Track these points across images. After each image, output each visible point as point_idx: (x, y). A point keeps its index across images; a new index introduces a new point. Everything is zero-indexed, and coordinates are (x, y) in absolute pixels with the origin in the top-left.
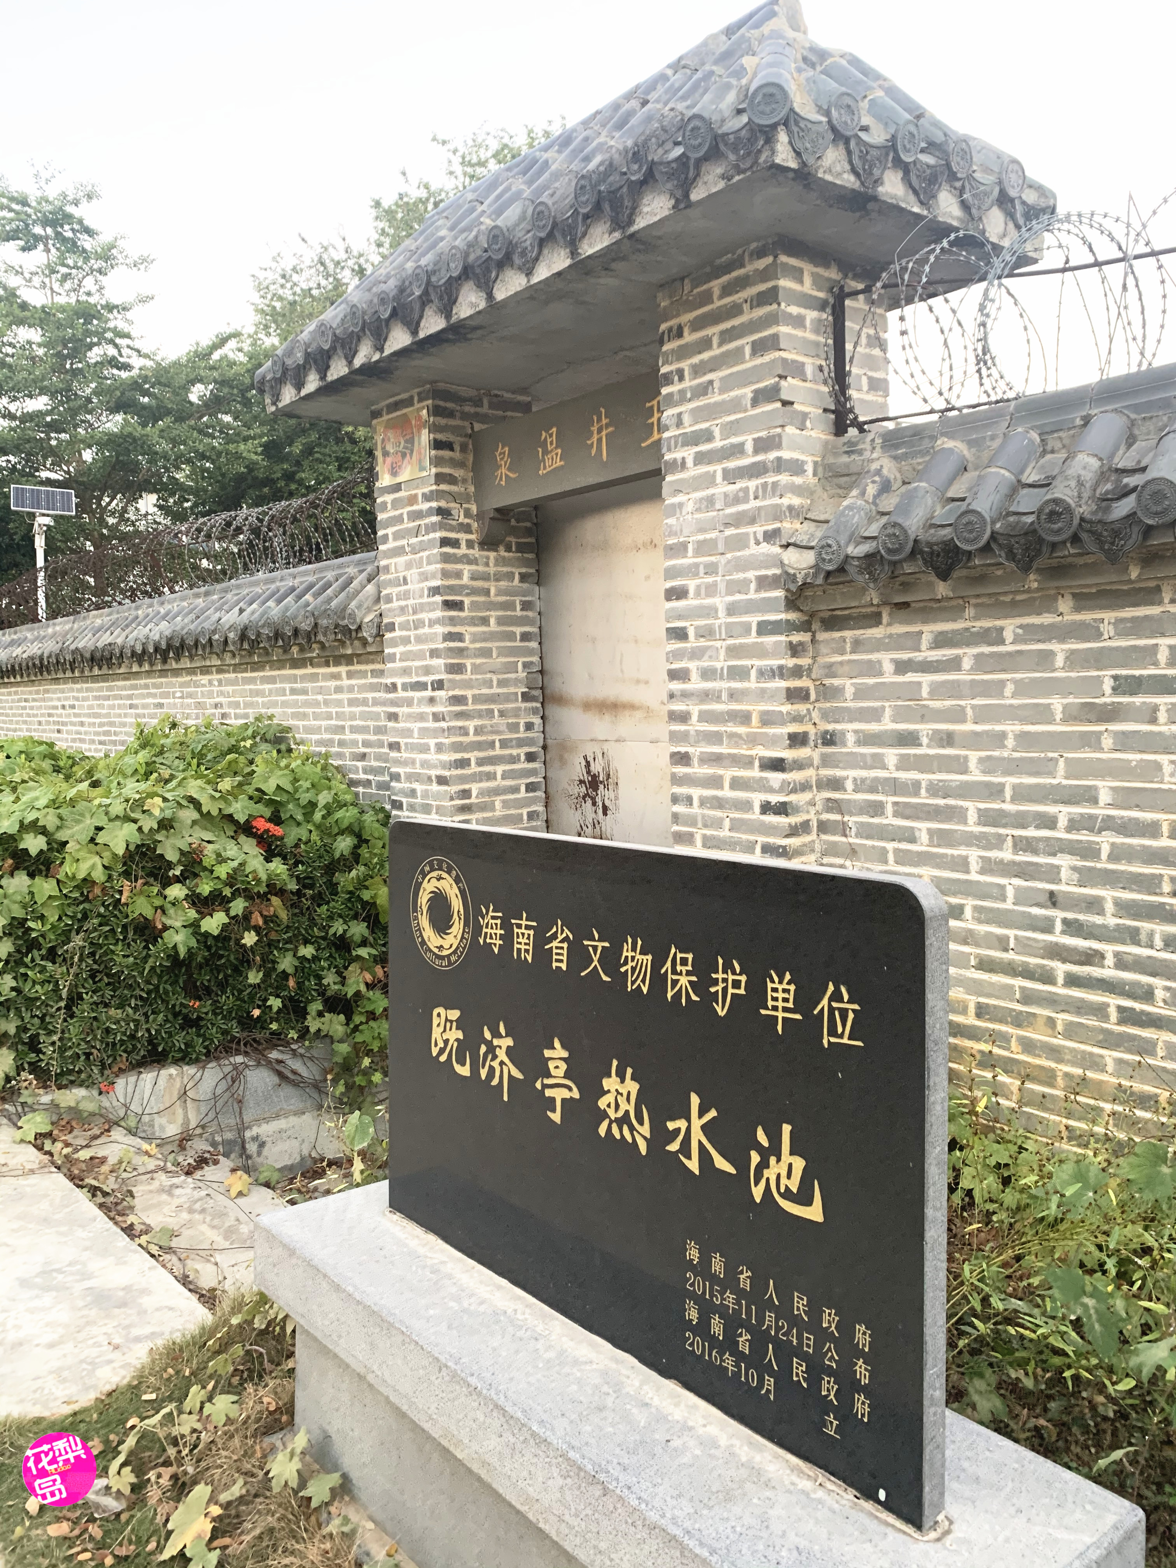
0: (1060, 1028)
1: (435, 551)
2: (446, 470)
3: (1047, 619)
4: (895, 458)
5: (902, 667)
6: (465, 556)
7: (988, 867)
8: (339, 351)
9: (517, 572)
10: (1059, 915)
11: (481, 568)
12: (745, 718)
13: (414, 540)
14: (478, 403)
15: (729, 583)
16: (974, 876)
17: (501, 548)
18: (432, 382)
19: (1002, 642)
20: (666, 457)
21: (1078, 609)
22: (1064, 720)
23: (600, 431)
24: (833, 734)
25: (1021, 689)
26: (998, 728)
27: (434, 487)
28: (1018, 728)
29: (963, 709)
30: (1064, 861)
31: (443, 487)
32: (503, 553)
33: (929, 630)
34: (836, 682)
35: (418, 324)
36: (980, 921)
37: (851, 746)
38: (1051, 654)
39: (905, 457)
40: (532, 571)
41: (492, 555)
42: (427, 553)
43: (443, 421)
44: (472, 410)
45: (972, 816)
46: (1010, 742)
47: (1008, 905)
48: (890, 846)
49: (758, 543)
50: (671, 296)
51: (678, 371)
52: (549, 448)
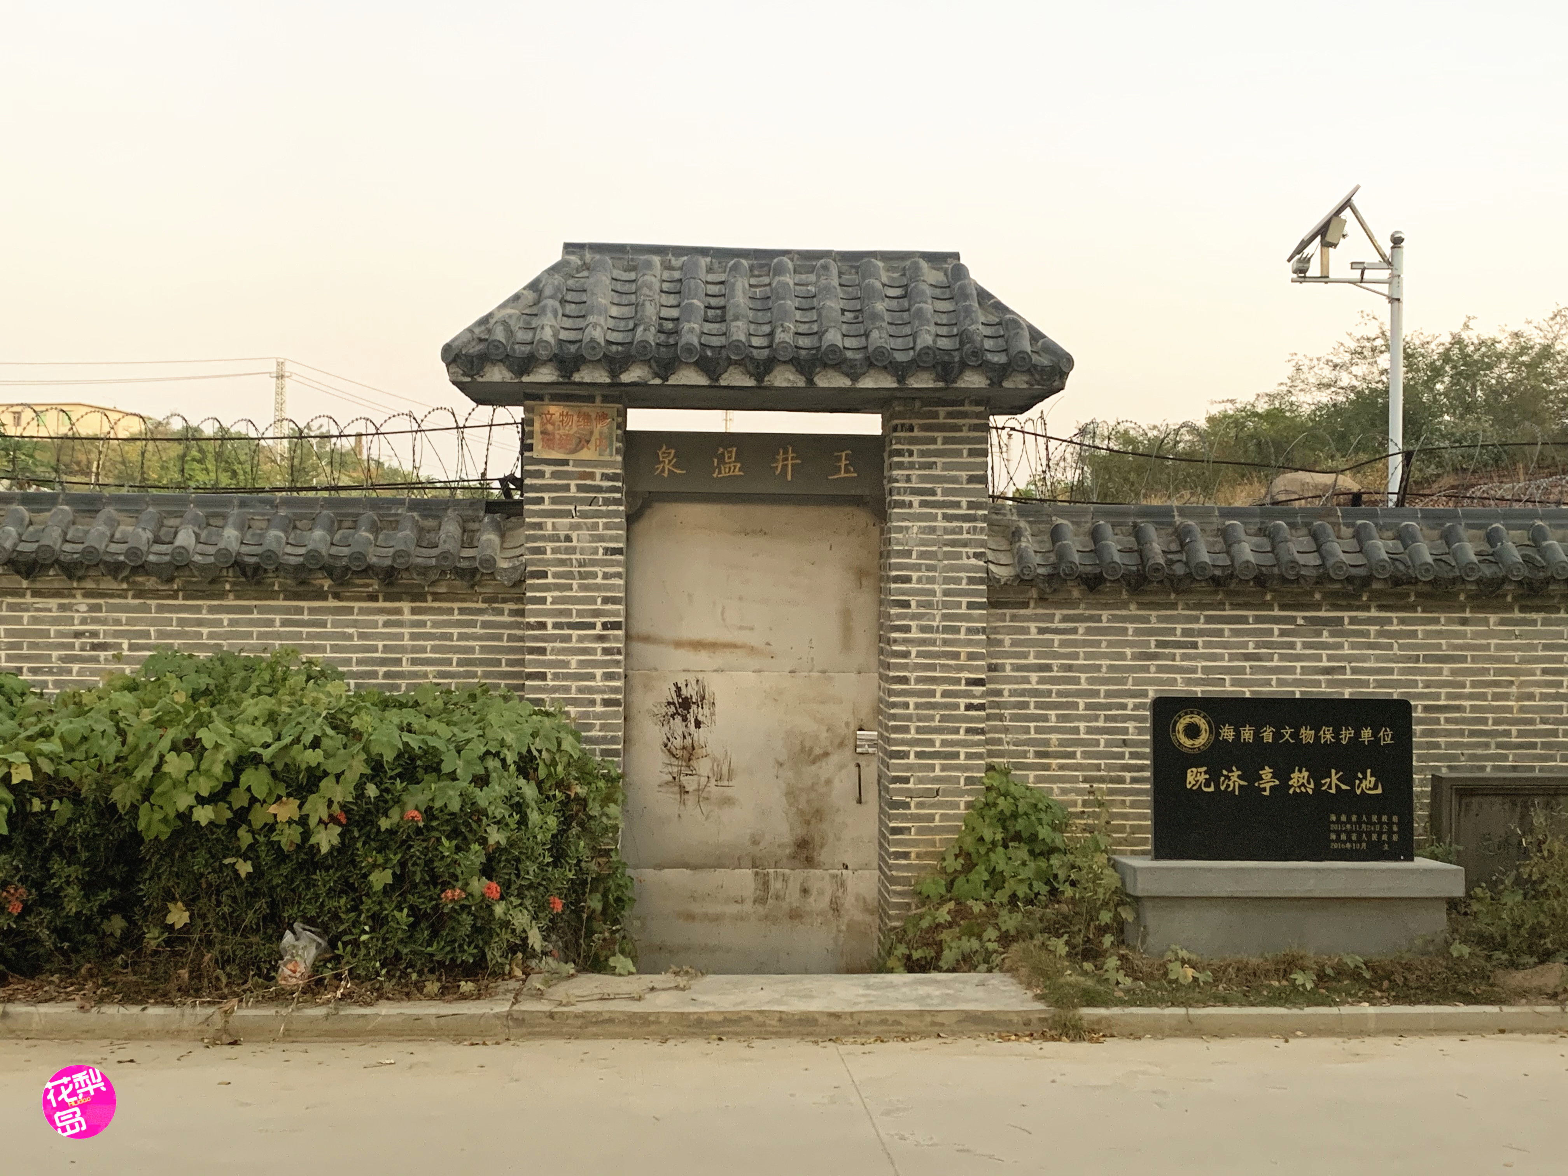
0: (1128, 804)
1: (618, 520)
3: (1124, 612)
4: (1029, 522)
5: (1041, 631)
7: (1089, 731)
10: (1127, 750)
12: (956, 656)
13: (586, 508)
15: (945, 577)
16: (1082, 736)
19: (1101, 621)
20: (892, 498)
21: (1139, 609)
22: (1131, 660)
23: (785, 460)
24: (996, 665)
25: (1110, 644)
26: (1097, 662)
27: (619, 471)
28: (1108, 662)
29: (1078, 653)
30: (1130, 725)
33: (1059, 614)
34: (999, 637)
36: (1085, 758)
37: (1008, 672)
38: (1127, 629)
39: (1035, 522)
42: (604, 520)
45: (1081, 706)
46: (1104, 669)
47: (1101, 748)
48: (1032, 724)
49: (968, 558)
50: (905, 406)
51: (908, 450)
52: (727, 460)
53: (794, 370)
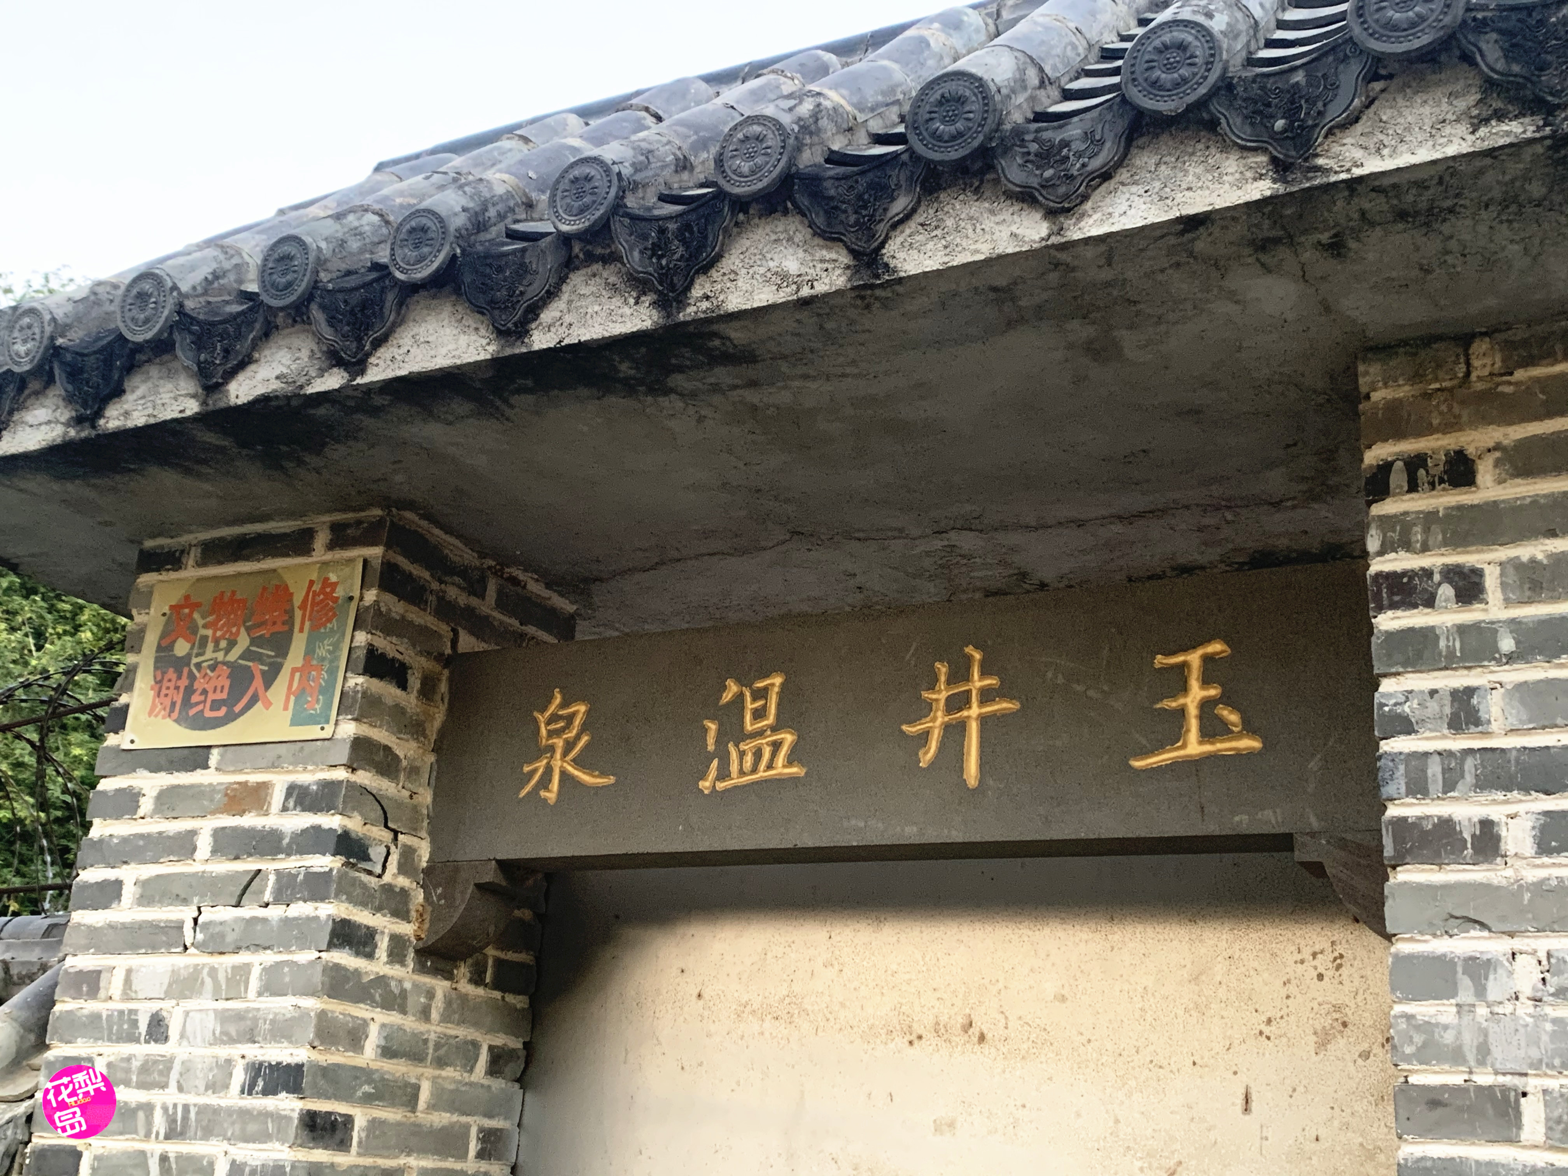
1: (306, 956)
2: (381, 735)
6: (381, 980)
8: (184, 356)
9: (486, 1041)
11: (410, 1023)
13: (225, 914)
14: (476, 588)
17: (463, 971)
18: (387, 503)
20: (1393, 811)
23: (957, 703)
27: (341, 774)
31: (364, 778)
32: (466, 987)
35: (534, 311)
40: (515, 1043)
41: (441, 986)
42: (269, 957)
43: (396, 607)
44: (463, 599)
50: (1417, 377)
51: (1453, 574)
52: (749, 725)
53: (802, 233)
